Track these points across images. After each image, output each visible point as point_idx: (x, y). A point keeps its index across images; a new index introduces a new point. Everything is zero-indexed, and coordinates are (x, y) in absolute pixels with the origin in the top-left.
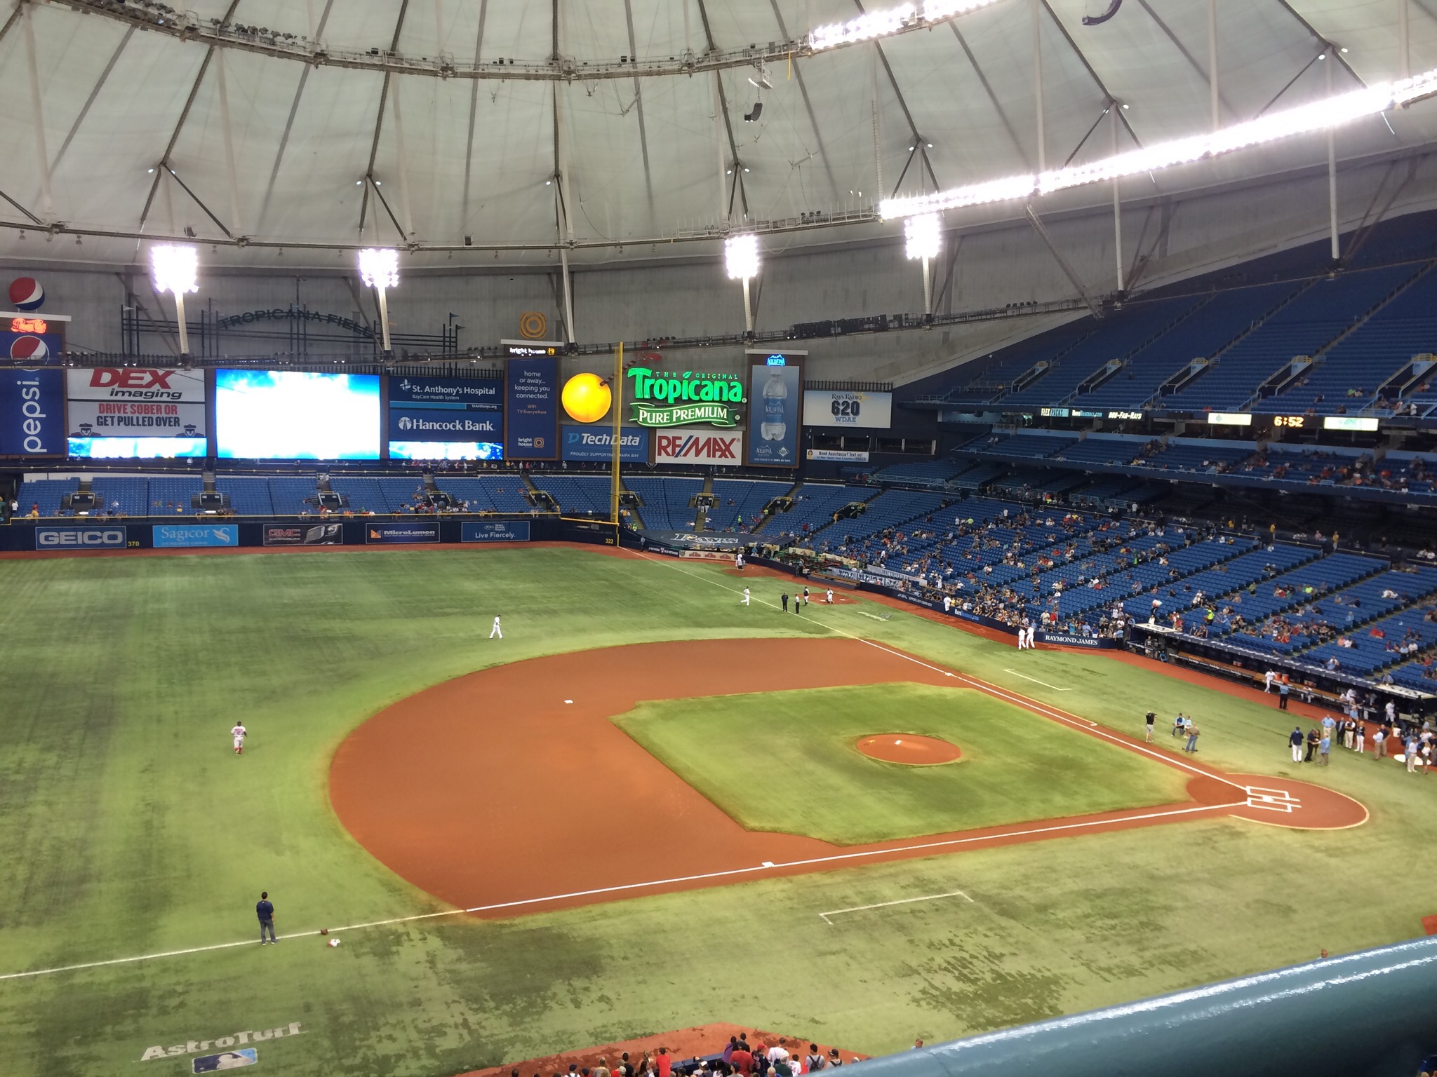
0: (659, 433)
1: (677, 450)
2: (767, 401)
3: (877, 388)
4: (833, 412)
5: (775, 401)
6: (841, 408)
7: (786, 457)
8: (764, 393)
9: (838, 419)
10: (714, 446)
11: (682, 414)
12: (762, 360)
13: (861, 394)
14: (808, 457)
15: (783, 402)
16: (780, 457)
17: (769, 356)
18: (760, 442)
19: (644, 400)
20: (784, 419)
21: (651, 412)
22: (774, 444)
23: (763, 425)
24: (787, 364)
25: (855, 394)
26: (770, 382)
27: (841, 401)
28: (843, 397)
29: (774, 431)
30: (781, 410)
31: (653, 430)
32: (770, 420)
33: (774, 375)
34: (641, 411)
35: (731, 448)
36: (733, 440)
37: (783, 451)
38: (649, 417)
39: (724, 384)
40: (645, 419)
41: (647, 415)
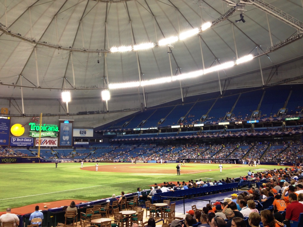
0: (37, 139)
1: (41, 143)
2: (64, 131)
3: (90, 128)
4: (80, 133)
5: (66, 131)
6: (82, 132)
7: (69, 144)
8: (64, 129)
9: (81, 135)
10: (50, 142)
11: (44, 134)
12: (63, 122)
13: (86, 129)
14: (74, 144)
15: (68, 131)
16: (68, 144)
17: (65, 121)
18: (63, 140)
19: (33, 131)
20: (68, 135)
21: (35, 134)
22: (66, 141)
23: (63, 137)
24: (69, 123)
25: (85, 129)
26: (65, 127)
27: (82, 131)
28: (82, 130)
29: (66, 138)
30: (68, 133)
31: (35, 138)
32: (65, 135)
33: (66, 125)
34: (32, 134)
35: (55, 142)
36: (55, 140)
37: (68, 143)
38: (34, 135)
39: (54, 127)
40: (33, 136)
41: (34, 134)
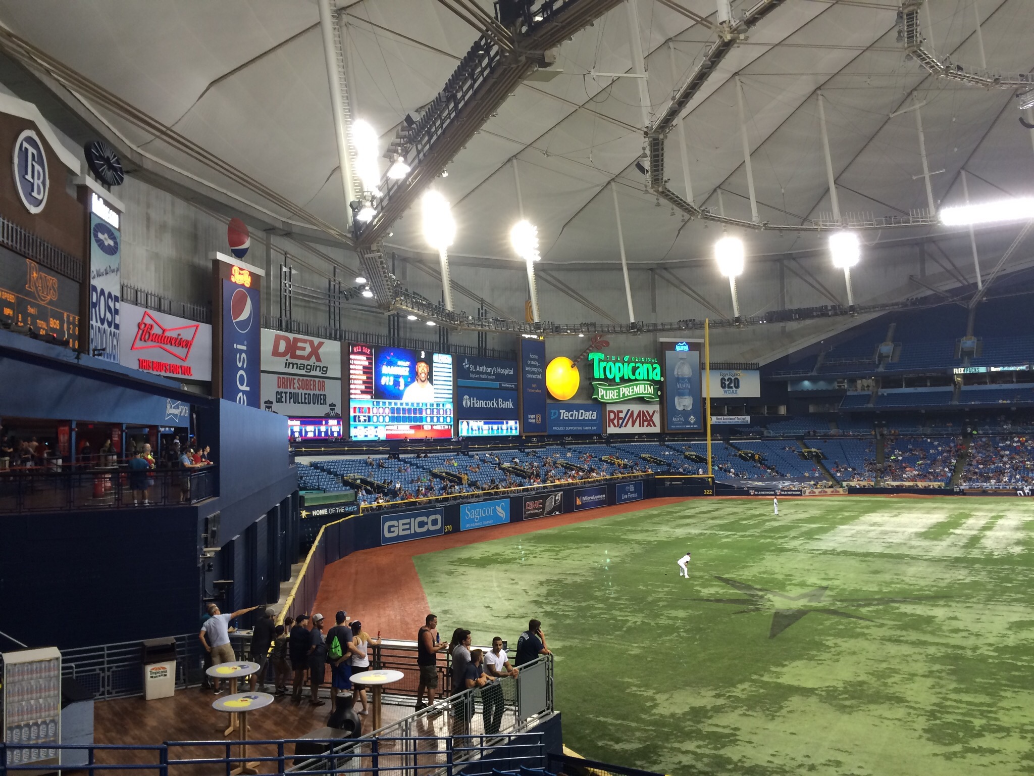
0: (609, 408)
1: (621, 421)
2: (678, 379)
3: (747, 367)
4: (722, 386)
5: (683, 379)
6: (727, 383)
7: (694, 424)
8: (675, 373)
9: (725, 392)
11: (627, 391)
12: (672, 346)
13: (739, 372)
15: (689, 379)
16: (690, 424)
17: (677, 343)
18: (676, 412)
19: (600, 380)
20: (691, 393)
21: (606, 390)
22: (685, 414)
23: (676, 399)
24: (690, 349)
25: (735, 372)
26: (679, 363)
27: (726, 378)
28: (728, 374)
29: (684, 403)
30: (688, 385)
31: (605, 404)
32: (681, 394)
33: (681, 359)
34: (599, 390)
35: (654, 418)
36: (654, 412)
37: (692, 419)
38: (604, 394)
39: (649, 366)
40: (602, 396)
41: (604, 392)
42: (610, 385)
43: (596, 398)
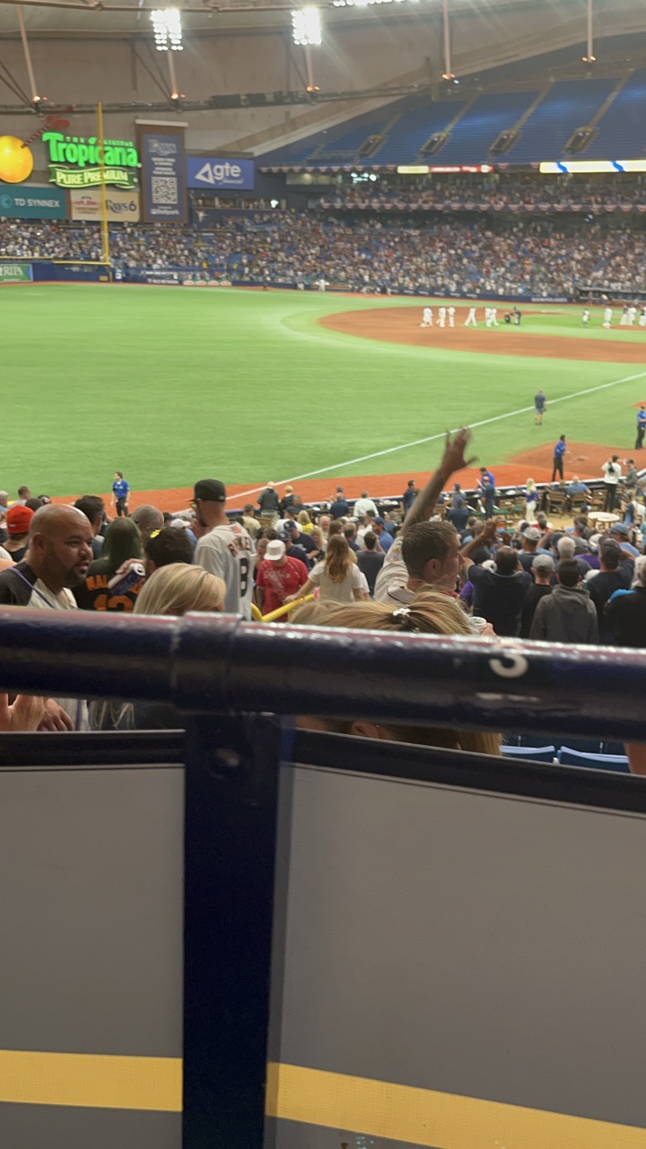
0: (74, 193)
3: (241, 156)
11: (93, 176)
19: (58, 163)
21: (66, 174)
31: (69, 190)
34: (58, 174)
38: (64, 178)
39: (122, 150)
41: (63, 176)
42: (72, 169)
43: (54, 183)
